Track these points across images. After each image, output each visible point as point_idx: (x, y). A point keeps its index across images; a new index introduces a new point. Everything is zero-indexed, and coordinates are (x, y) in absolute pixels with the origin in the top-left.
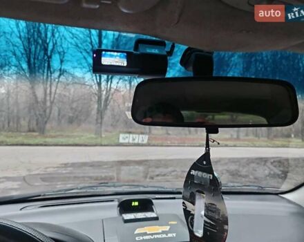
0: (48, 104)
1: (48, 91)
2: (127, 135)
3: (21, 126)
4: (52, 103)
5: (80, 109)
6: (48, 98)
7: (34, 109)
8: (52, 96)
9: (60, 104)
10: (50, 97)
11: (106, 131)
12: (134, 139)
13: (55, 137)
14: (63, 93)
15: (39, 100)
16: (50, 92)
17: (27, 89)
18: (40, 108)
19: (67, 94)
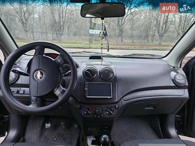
0: (62, 23)
1: (61, 16)
2: (93, 30)
3: (48, 37)
4: (64, 23)
5: (80, 26)
6: (61, 20)
7: (54, 27)
8: (64, 18)
9: (69, 23)
10: (63, 19)
11: (95, 40)
12: (95, 32)
13: (67, 43)
14: (70, 16)
15: (57, 21)
16: (63, 16)
17: (50, 14)
18: (57, 26)
19: (72, 17)
